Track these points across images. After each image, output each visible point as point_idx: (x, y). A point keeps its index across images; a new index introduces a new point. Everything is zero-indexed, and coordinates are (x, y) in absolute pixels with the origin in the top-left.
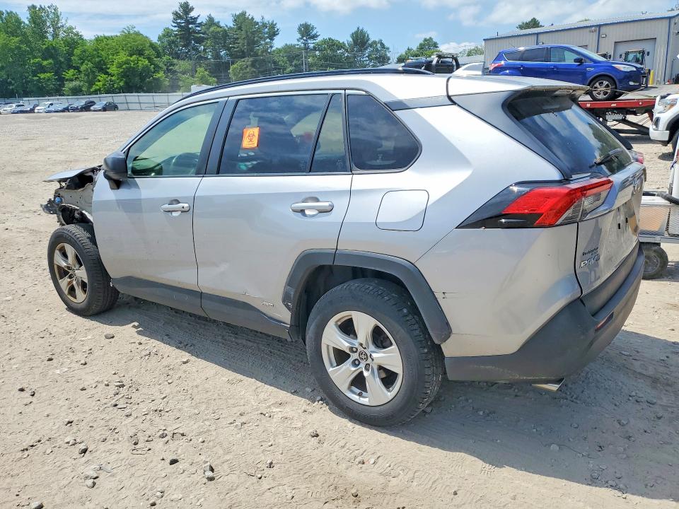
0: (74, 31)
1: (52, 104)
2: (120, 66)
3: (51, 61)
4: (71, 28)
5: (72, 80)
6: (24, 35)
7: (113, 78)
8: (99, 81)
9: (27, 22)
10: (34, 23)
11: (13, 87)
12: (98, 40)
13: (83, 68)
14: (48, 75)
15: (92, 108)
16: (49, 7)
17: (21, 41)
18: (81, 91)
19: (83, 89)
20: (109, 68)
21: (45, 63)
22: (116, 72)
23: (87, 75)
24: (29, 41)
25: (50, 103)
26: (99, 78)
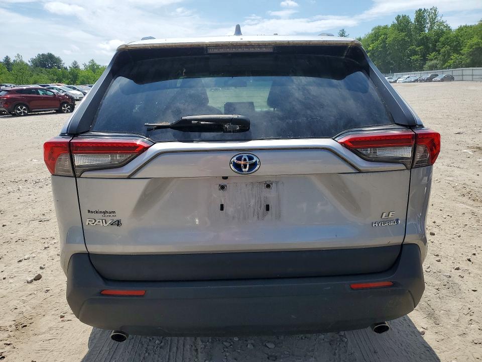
0: (445, 24)
1: (409, 77)
2: (471, 47)
3: (422, 47)
4: (443, 22)
5: (432, 60)
6: (409, 30)
7: (463, 57)
8: (452, 59)
9: (413, 22)
10: (418, 22)
11: (393, 66)
12: (461, 29)
13: (442, 50)
14: (417, 56)
15: (433, 80)
16: (431, 9)
17: (406, 35)
18: (436, 67)
19: (438, 66)
20: (461, 50)
21: (417, 49)
22: (465, 52)
23: (444, 56)
24: (411, 35)
25: (408, 76)
26: (452, 57)
